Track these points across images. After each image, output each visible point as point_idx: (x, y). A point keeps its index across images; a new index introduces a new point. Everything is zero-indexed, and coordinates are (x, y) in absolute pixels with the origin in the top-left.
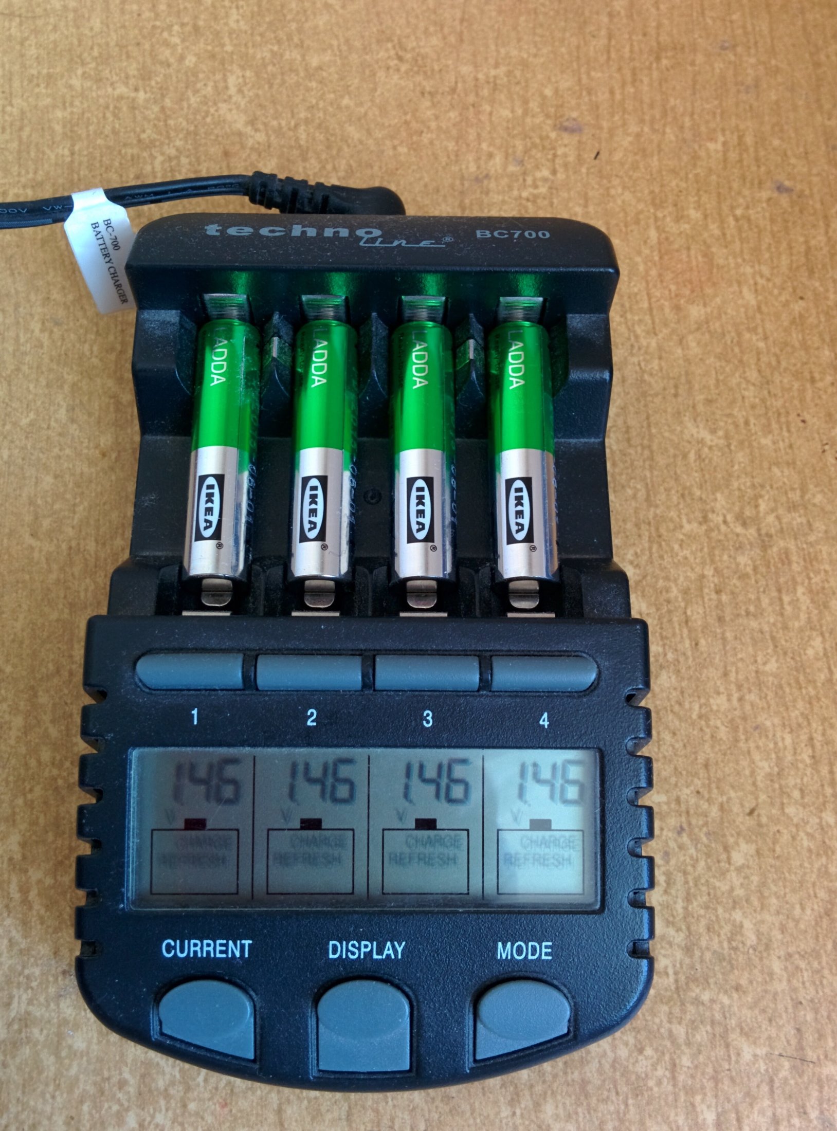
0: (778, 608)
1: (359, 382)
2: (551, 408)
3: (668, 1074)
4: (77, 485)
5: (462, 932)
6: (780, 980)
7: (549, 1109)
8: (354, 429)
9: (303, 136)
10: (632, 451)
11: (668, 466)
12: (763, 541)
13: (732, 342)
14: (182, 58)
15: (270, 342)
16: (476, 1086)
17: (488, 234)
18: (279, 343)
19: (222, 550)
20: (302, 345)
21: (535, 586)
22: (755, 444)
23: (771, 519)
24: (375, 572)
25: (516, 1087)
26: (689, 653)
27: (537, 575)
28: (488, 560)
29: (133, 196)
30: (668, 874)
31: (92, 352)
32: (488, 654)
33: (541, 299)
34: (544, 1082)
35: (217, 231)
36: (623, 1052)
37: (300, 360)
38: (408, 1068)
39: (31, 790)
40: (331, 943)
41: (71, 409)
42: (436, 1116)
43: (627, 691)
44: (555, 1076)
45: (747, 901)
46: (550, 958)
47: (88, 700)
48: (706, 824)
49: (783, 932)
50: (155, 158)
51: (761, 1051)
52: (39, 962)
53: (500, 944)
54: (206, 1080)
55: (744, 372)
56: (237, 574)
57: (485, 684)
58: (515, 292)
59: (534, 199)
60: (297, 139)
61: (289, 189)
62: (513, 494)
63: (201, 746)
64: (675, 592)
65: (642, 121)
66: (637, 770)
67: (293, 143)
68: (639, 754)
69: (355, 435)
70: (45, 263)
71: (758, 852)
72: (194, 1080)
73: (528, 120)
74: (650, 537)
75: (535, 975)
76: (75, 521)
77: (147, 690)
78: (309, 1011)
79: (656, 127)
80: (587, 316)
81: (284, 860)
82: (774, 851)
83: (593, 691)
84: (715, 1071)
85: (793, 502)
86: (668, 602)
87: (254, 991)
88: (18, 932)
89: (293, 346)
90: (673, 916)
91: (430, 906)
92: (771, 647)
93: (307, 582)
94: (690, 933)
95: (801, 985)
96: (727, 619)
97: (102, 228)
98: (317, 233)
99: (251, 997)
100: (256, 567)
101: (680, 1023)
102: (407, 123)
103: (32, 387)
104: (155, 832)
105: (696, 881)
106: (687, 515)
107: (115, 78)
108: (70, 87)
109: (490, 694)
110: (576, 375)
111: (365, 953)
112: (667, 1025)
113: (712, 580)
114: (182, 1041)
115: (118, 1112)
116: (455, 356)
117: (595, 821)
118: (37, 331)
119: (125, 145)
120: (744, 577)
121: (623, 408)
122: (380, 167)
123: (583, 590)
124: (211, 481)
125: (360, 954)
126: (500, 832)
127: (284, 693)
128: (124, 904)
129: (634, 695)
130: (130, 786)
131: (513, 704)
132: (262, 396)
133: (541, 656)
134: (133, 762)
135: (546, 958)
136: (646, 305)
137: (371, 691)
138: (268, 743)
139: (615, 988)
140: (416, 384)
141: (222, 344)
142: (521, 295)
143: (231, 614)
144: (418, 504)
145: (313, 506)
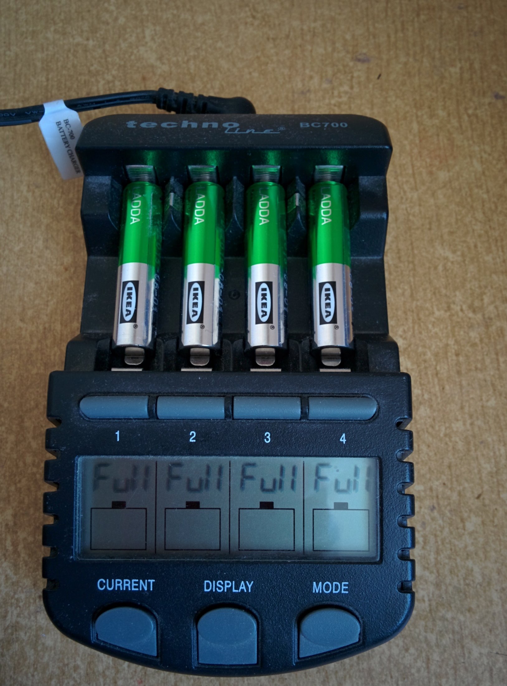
0: (496, 365)
1: (225, 222)
2: (349, 237)
3: (424, 665)
4: (50, 289)
5: (290, 575)
6: (497, 605)
8: (222, 251)
9: (192, 67)
10: (402, 265)
11: (425, 274)
12: (486, 322)
13: (466, 195)
14: (116, 19)
15: (168, 196)
16: (300, 673)
17: (307, 125)
18: (174, 196)
19: (138, 329)
20: (189, 198)
21: (338, 351)
22: (481, 260)
23: (491, 308)
24: (235, 343)
25: (326, 673)
26: (438, 394)
27: (339, 345)
28: (308, 335)
29: (82, 105)
30: (425, 537)
31: (59, 204)
32: (306, 396)
33: (342, 167)
34: (345, 669)
35: (134, 125)
36: (395, 651)
37: (188, 207)
38: (256, 662)
39: (20, 481)
40: (206, 582)
41: (46, 240)
43: (397, 420)
44: (352, 666)
45: (476, 554)
46: (347, 592)
47: (50, 425)
48: (449, 504)
49: (499, 574)
50: (99, 82)
51: (485, 651)
52: (24, 590)
53: (315, 583)
54: (129, 666)
55: (474, 214)
56: (147, 345)
57: (304, 415)
58: (326, 163)
59: (339, 105)
60: (188, 69)
61: (181, 99)
62: (324, 292)
63: (122, 455)
64: (429, 355)
65: (408, 55)
66: (404, 471)
67: (186, 72)
68: (404, 460)
69: (223, 255)
70: (30, 149)
71: (483, 523)
72: (121, 666)
73: (335, 55)
74: (413, 320)
75: (337, 603)
76: (48, 311)
77: (87, 419)
78: (192, 626)
79: (417, 58)
80: (372, 177)
82: (493, 522)
83: (374, 420)
84: (455, 663)
85: (505, 297)
86: (425, 361)
87: (156, 612)
88: (11, 571)
89: (183, 199)
90: (428, 564)
91: (269, 559)
92: (492, 390)
93: (192, 350)
94: (439, 575)
96: (463, 372)
97: (63, 125)
98: (198, 126)
99: (154, 617)
100: (159, 340)
101: (432, 632)
102: (258, 58)
103: (21, 226)
104: (93, 510)
105: (443, 541)
106: (437, 305)
107: (75, 32)
108: (47, 39)
109: (308, 421)
110: (364, 216)
111: (227, 588)
112: (424, 634)
113: (453, 348)
114: (110, 644)
116: (287, 204)
117: (377, 504)
118: (25, 192)
119: (81, 74)
120: (474, 345)
121: (396, 237)
122: (241, 86)
123: (369, 354)
124: (130, 285)
125: (224, 589)
126: (314, 510)
127: (175, 421)
128: (73, 556)
129: (402, 422)
130: (77, 480)
131: (323, 428)
132: (164, 230)
133: (341, 397)
134: (78, 465)
135: (345, 592)
136: (410, 172)
137: (231, 420)
138: (165, 453)
139: (390, 612)
140: (261, 222)
141: (138, 197)
142: (329, 164)
143: (143, 370)
144: (262, 299)
145: (195, 301)
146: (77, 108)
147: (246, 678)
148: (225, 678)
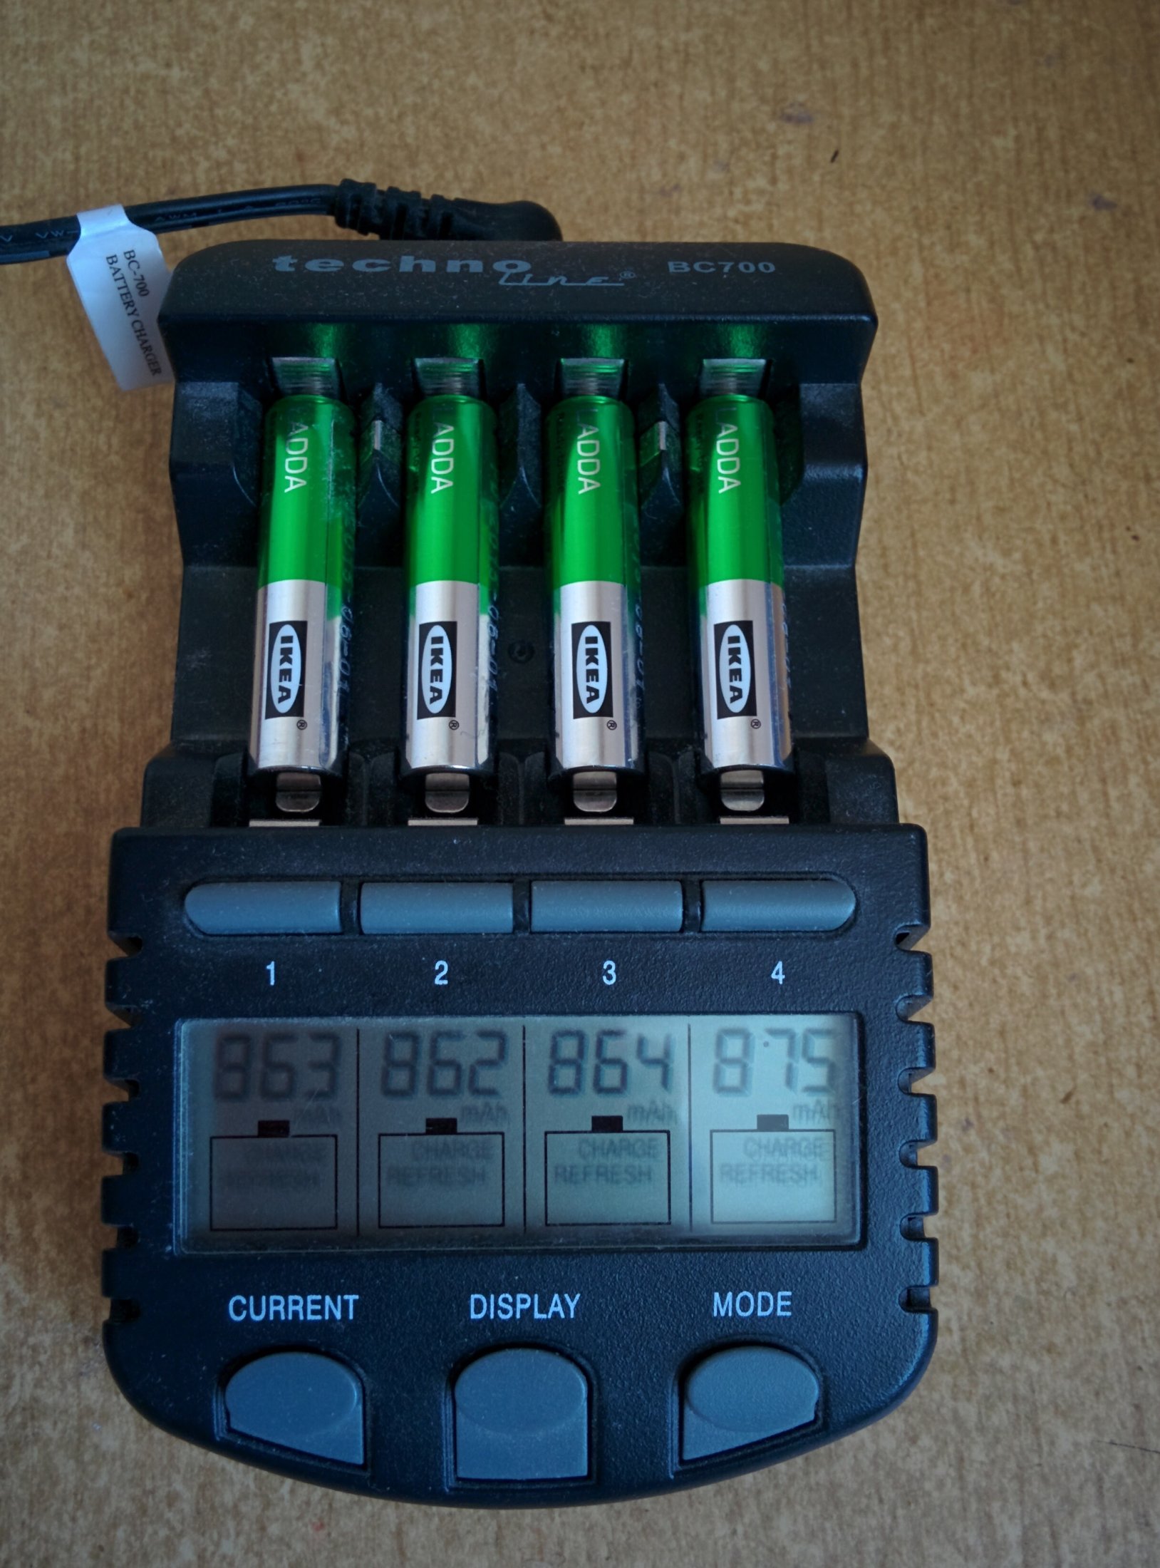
0: (1101, 806)
1: (500, 485)
2: (779, 520)
3: (952, 1472)
4: (93, 639)
5: (662, 1279)
6: (1111, 1337)
7: (784, 1524)
8: (493, 553)
9: (411, 131)
10: (891, 583)
11: (942, 603)
12: (1080, 710)
13: (1032, 424)
14: (234, 19)
15: (369, 427)
16: (679, 1497)
17: (685, 267)
18: (384, 428)
19: (306, 732)
20: (417, 432)
21: (758, 779)
22: (1066, 570)
23: (1090, 678)
24: (528, 760)
25: (737, 1494)
26: (976, 872)
27: (759, 764)
28: (691, 741)
29: (166, 217)
30: (952, 1190)
31: (110, 446)
32: (696, 878)
33: (762, 362)
34: (776, 1486)
35: (291, 265)
36: (888, 1442)
37: (414, 453)
38: (585, 1473)
39: (34, 1080)
40: (473, 1297)
41: (81, 529)
42: (624, 1538)
43: (898, 928)
44: (792, 1478)
45: (1063, 1224)
46: (789, 1314)
47: (115, 952)
48: (1003, 1116)
49: (1113, 1268)
50: (197, 164)
51: (1085, 1438)
52: (50, 1326)
53: (717, 1295)
54: (292, 1491)
55: (1050, 468)
56: (328, 766)
57: (692, 921)
58: (724, 353)
59: (745, 220)
60: (402, 136)
61: (393, 206)
62: (725, 646)
63: (280, 1016)
64: (954, 785)
65: (899, 106)
66: (912, 1044)
67: (396, 141)
68: (915, 1018)
69: (496, 562)
70: (40, 318)
71: (1078, 1155)
72: (276, 1491)
73: (736, 106)
74: (917, 706)
75: (767, 1339)
76: (91, 692)
77: (201, 937)
78: (444, 1397)
79: (920, 114)
80: (830, 386)
81: (403, 1177)
82: (1100, 1152)
83: (849, 930)
84: (1020, 1467)
85: (1122, 654)
86: (945, 798)
87: (363, 1367)
88: (19, 1283)
89: (403, 434)
90: (958, 1249)
91: (615, 1243)
92: (1093, 861)
93: (429, 777)
94: (982, 1272)
95: (1140, 1343)
96: (1030, 822)
97: (122, 263)
98: (437, 267)
99: (358, 1376)
100: (356, 756)
101: (969, 1400)
102: (560, 110)
103: (23, 497)
104: (215, 1142)
105: (990, 1196)
106: (970, 673)
107: (137, 49)
108: (73, 62)
109: (699, 935)
110: (813, 473)
111: (522, 1310)
112: (951, 1403)
113: (1007, 766)
114: (259, 1441)
115: (168, 1538)
116: (638, 447)
117: (852, 1118)
118: (30, 418)
119: (154, 145)
120: (1053, 761)
121: (878, 521)
122: (523, 175)
123: (829, 784)
124: (288, 631)
125: (515, 1313)
126: (714, 1134)
127: (401, 937)
128: (172, 1245)
129: (907, 934)
130: (178, 1075)
131: (733, 951)
132: (359, 506)
133: (771, 879)
134: (182, 1040)
135: (784, 1314)
136: (907, 372)
137: (527, 934)
138: (379, 1008)
139: (883, 1356)
140: (583, 488)
141: (300, 431)
142: (734, 357)
143: (321, 824)
144: (588, 662)
145: (437, 666)
146: (156, 225)
147: (557, 1511)
148: (511, 1512)
